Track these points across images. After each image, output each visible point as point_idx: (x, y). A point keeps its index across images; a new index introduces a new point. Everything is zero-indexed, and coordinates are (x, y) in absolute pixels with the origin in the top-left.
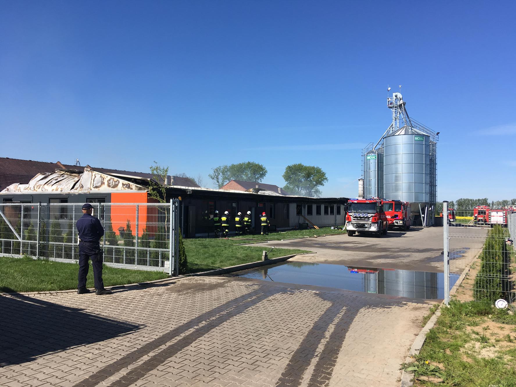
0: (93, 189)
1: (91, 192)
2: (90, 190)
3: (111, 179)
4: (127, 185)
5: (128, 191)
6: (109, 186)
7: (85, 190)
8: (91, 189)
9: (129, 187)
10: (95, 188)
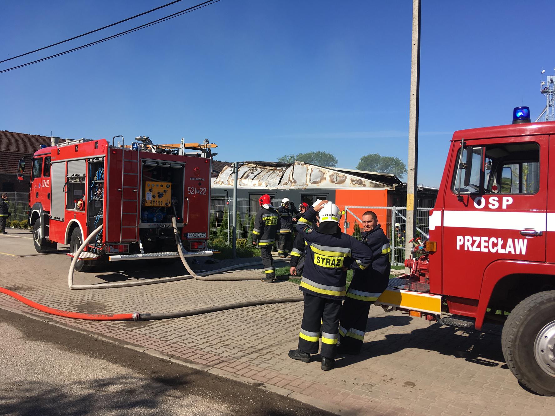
0: (310, 184)
1: (307, 188)
2: (306, 185)
3: (334, 174)
4: (358, 181)
5: (358, 187)
6: (333, 182)
7: (299, 186)
8: (308, 185)
9: (361, 183)
10: (313, 184)
